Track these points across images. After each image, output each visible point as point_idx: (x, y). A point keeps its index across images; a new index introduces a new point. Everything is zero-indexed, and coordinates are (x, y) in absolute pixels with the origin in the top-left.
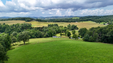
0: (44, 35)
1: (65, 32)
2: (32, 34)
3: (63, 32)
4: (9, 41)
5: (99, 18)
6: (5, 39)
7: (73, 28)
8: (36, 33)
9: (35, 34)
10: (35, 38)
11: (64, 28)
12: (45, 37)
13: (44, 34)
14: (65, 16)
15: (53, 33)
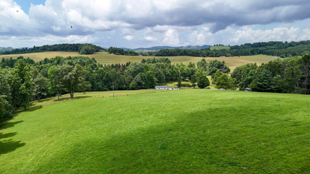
0: (130, 82)
1: (190, 79)
2: (97, 78)
3: (184, 80)
4: (25, 83)
5: (286, 48)
6: (11, 76)
7: (214, 68)
8: (107, 75)
9: (104, 78)
10: (106, 90)
11: (189, 67)
12: (133, 89)
13: (131, 80)
14: (189, 47)
15: (155, 79)
